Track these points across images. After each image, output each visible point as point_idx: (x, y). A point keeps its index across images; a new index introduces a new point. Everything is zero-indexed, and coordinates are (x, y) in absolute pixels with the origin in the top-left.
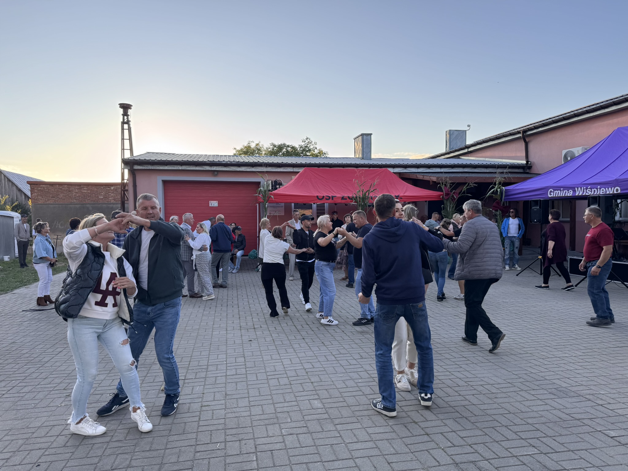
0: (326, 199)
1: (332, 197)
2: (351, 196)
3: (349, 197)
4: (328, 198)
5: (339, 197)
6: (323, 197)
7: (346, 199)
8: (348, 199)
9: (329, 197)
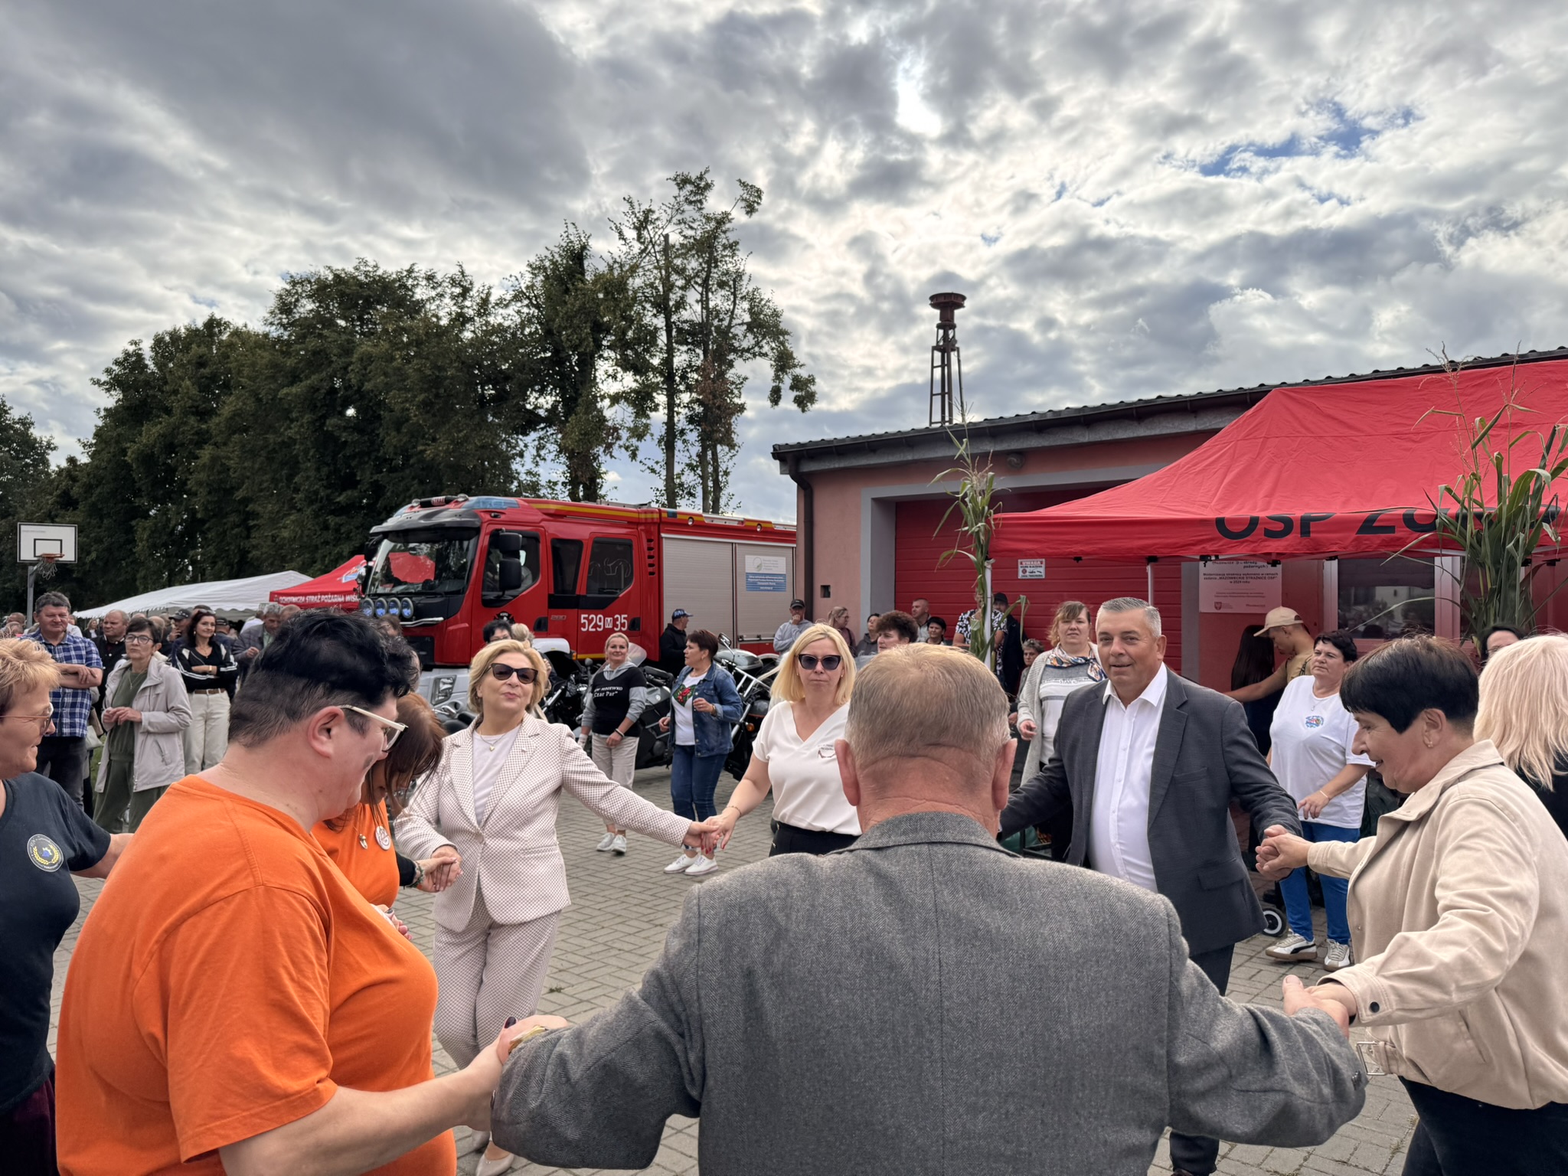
0: (1271, 534)
1: (1306, 523)
2: (1423, 509)
3: (1409, 521)
4: (1280, 527)
5: (1342, 524)
6: (1254, 522)
7: (1390, 529)
8: (1401, 532)
9: (1288, 523)
